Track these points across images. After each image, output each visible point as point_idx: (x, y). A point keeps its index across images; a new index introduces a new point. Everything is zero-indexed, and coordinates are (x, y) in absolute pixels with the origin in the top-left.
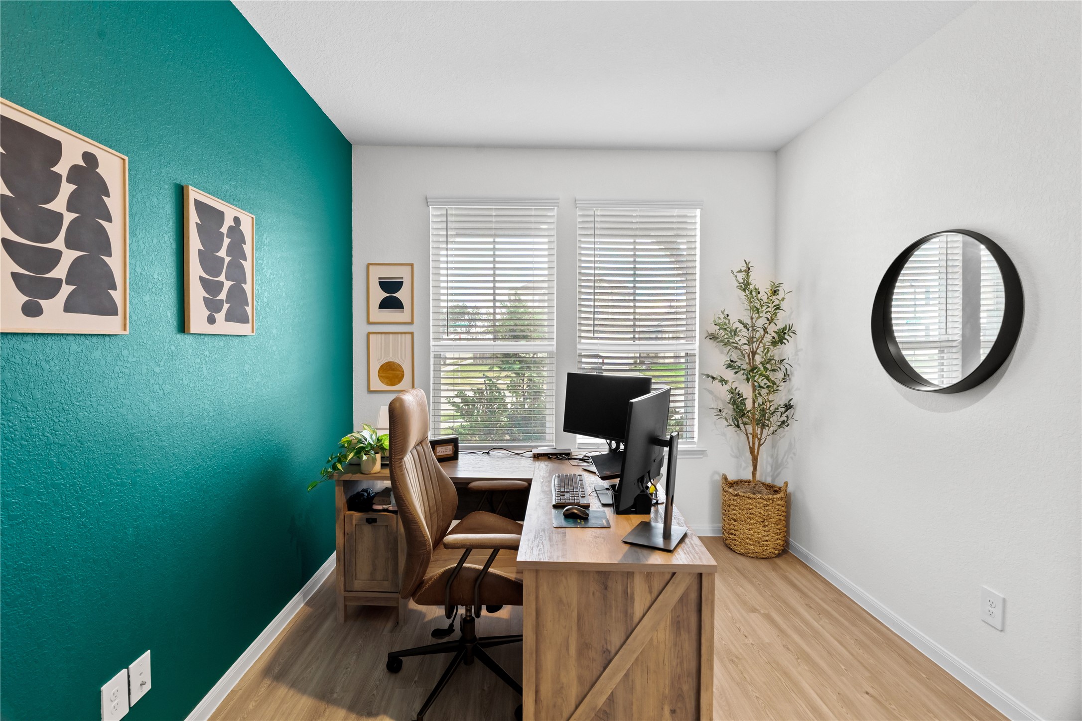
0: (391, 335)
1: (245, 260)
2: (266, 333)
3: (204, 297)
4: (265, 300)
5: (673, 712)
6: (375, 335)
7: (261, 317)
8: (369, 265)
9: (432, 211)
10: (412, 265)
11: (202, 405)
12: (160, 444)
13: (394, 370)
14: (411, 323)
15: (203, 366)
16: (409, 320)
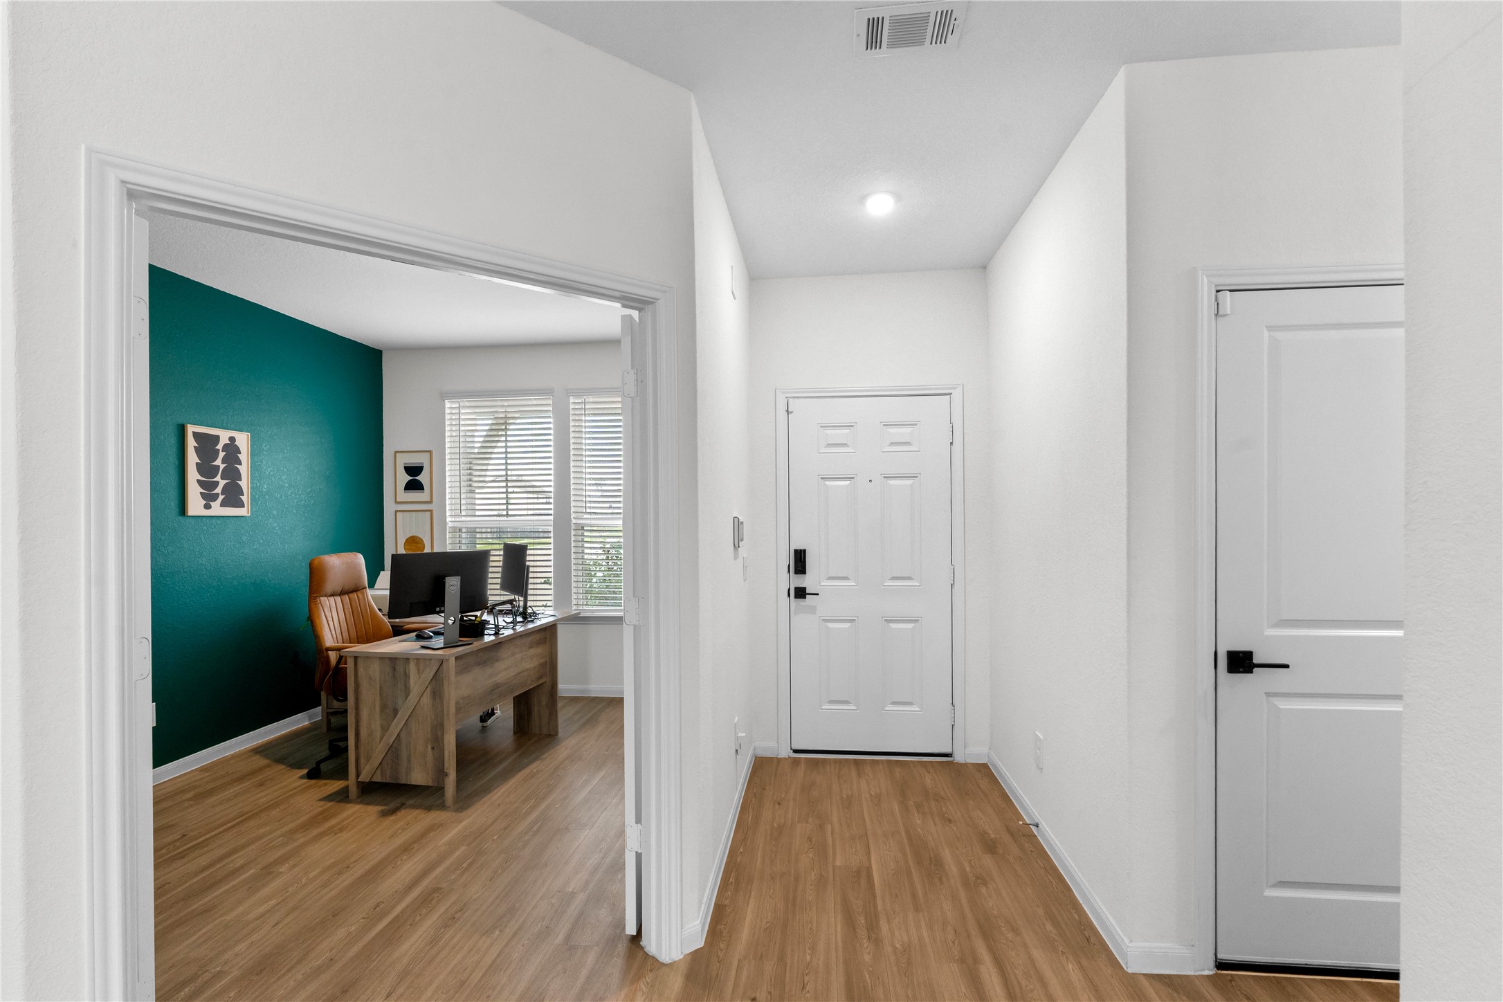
0: (414, 513)
1: (241, 464)
2: (265, 514)
3: (201, 493)
4: (264, 490)
5: (433, 748)
6: (402, 513)
7: (260, 502)
8: (396, 452)
9: (447, 404)
10: (430, 452)
11: (201, 562)
12: (165, 582)
13: (417, 543)
14: (431, 502)
15: (202, 536)
16: (429, 500)
